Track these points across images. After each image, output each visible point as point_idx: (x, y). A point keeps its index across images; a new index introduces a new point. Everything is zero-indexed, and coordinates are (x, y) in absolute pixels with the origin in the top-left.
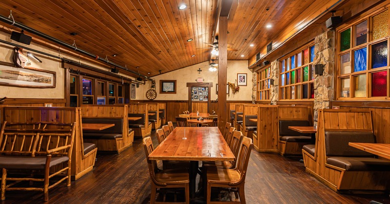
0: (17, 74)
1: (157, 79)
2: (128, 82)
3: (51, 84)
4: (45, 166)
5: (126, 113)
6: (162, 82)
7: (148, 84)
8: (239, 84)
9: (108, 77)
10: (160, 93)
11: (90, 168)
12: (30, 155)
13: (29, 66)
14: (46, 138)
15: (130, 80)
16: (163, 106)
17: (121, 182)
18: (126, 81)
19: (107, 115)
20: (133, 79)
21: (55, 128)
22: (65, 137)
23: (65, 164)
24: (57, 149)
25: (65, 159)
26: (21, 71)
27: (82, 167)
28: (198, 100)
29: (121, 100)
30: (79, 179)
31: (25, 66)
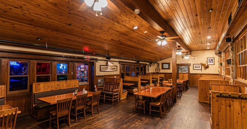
0: (107, 68)
1: (160, 62)
2: (145, 65)
3: (116, 70)
4: (113, 94)
5: (139, 80)
6: (163, 64)
7: (156, 65)
8: (208, 64)
9: (135, 64)
10: (162, 69)
11: (125, 98)
12: (110, 91)
13: (110, 65)
14: (114, 87)
15: (146, 64)
16: (163, 76)
17: (132, 103)
18: (144, 65)
19: (133, 80)
20: (148, 63)
21: (116, 84)
22: (118, 87)
23: (117, 95)
24: (116, 90)
25: (117, 93)
26: (109, 67)
27: (122, 97)
28: (185, 72)
29: (142, 73)
30: (121, 100)
31: (109, 65)
